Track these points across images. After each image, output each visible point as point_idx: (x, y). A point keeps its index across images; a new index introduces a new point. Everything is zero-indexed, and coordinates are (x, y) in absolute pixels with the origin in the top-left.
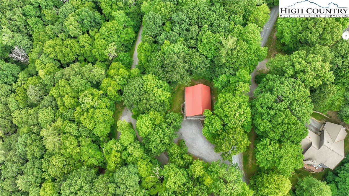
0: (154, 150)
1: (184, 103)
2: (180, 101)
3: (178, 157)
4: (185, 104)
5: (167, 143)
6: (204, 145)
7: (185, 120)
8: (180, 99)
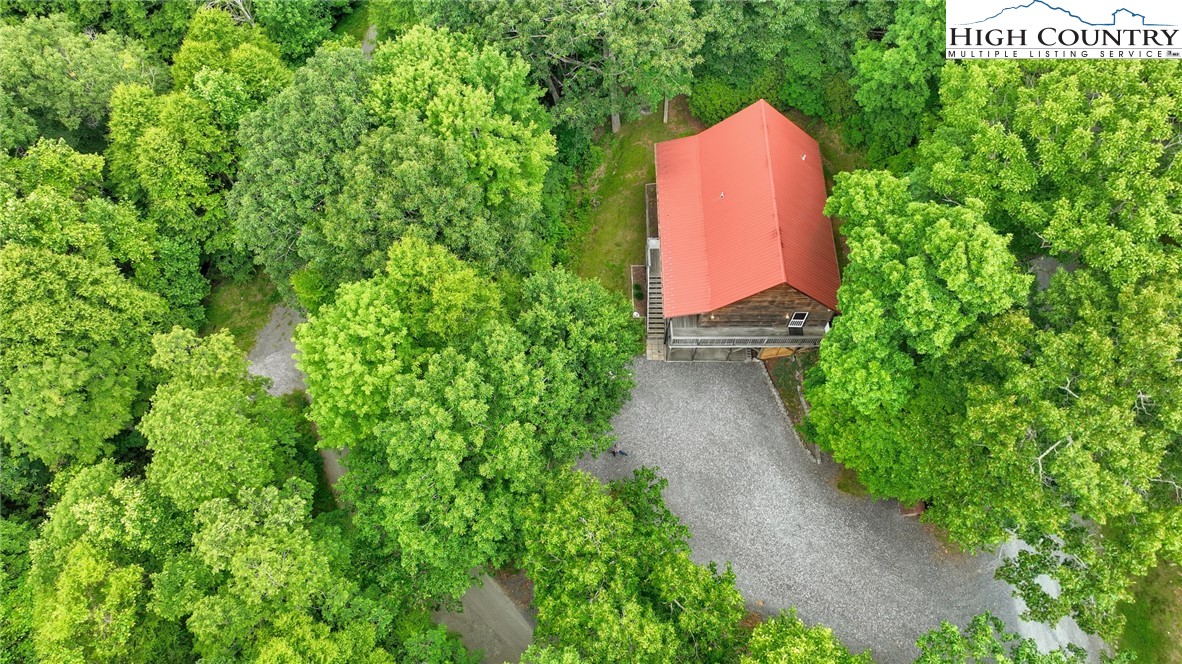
0: (413, 543)
1: (653, 243)
2: (618, 245)
3: (618, 586)
4: (655, 253)
5: (522, 476)
6: (801, 520)
7: (656, 357)
8: (618, 239)
